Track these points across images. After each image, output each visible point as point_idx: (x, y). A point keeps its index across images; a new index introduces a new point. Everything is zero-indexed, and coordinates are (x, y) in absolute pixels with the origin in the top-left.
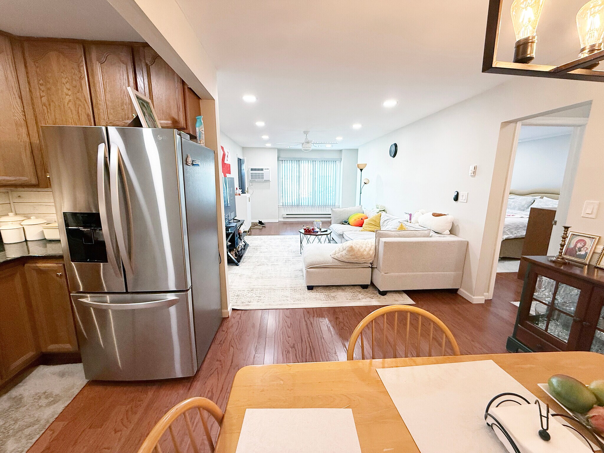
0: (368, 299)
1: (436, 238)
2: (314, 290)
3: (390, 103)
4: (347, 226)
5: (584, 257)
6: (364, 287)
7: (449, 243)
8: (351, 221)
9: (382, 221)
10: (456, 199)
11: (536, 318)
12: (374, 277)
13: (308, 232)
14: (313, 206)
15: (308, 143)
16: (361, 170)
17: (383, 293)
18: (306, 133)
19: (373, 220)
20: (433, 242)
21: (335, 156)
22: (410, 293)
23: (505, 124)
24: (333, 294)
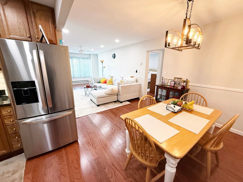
0: (118, 105)
1: (133, 84)
2: (100, 106)
3: (117, 41)
4: (100, 84)
5: (165, 83)
6: (115, 102)
7: (137, 85)
8: (101, 82)
9: (113, 81)
10: (137, 72)
11: (159, 99)
12: (118, 98)
13: (88, 87)
14: (80, 77)
15: (82, 51)
16: (102, 63)
17: (122, 102)
18: (80, 47)
19: (110, 81)
20: (132, 85)
21: (88, 56)
22: (129, 101)
23: (148, 51)
24: (107, 106)
